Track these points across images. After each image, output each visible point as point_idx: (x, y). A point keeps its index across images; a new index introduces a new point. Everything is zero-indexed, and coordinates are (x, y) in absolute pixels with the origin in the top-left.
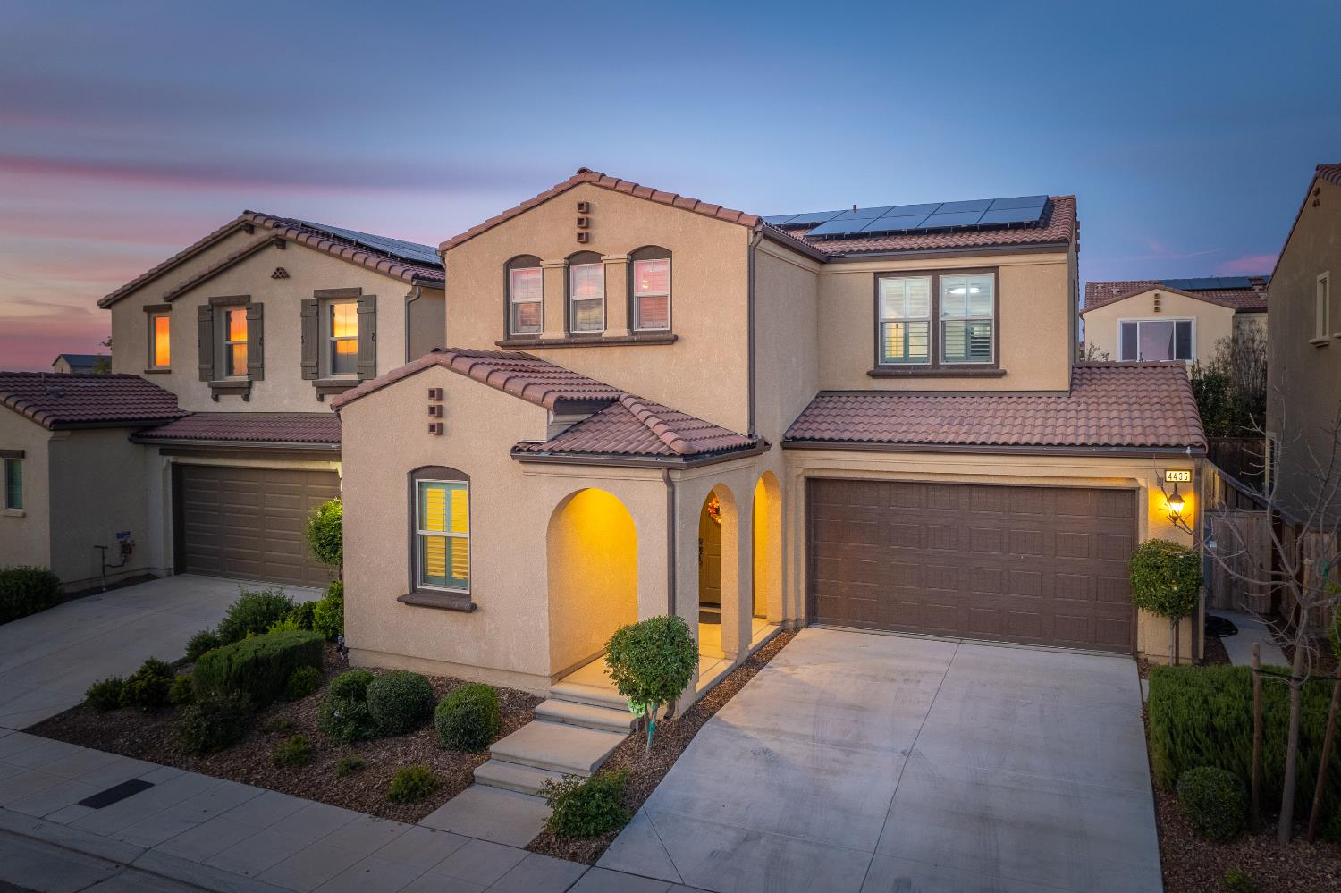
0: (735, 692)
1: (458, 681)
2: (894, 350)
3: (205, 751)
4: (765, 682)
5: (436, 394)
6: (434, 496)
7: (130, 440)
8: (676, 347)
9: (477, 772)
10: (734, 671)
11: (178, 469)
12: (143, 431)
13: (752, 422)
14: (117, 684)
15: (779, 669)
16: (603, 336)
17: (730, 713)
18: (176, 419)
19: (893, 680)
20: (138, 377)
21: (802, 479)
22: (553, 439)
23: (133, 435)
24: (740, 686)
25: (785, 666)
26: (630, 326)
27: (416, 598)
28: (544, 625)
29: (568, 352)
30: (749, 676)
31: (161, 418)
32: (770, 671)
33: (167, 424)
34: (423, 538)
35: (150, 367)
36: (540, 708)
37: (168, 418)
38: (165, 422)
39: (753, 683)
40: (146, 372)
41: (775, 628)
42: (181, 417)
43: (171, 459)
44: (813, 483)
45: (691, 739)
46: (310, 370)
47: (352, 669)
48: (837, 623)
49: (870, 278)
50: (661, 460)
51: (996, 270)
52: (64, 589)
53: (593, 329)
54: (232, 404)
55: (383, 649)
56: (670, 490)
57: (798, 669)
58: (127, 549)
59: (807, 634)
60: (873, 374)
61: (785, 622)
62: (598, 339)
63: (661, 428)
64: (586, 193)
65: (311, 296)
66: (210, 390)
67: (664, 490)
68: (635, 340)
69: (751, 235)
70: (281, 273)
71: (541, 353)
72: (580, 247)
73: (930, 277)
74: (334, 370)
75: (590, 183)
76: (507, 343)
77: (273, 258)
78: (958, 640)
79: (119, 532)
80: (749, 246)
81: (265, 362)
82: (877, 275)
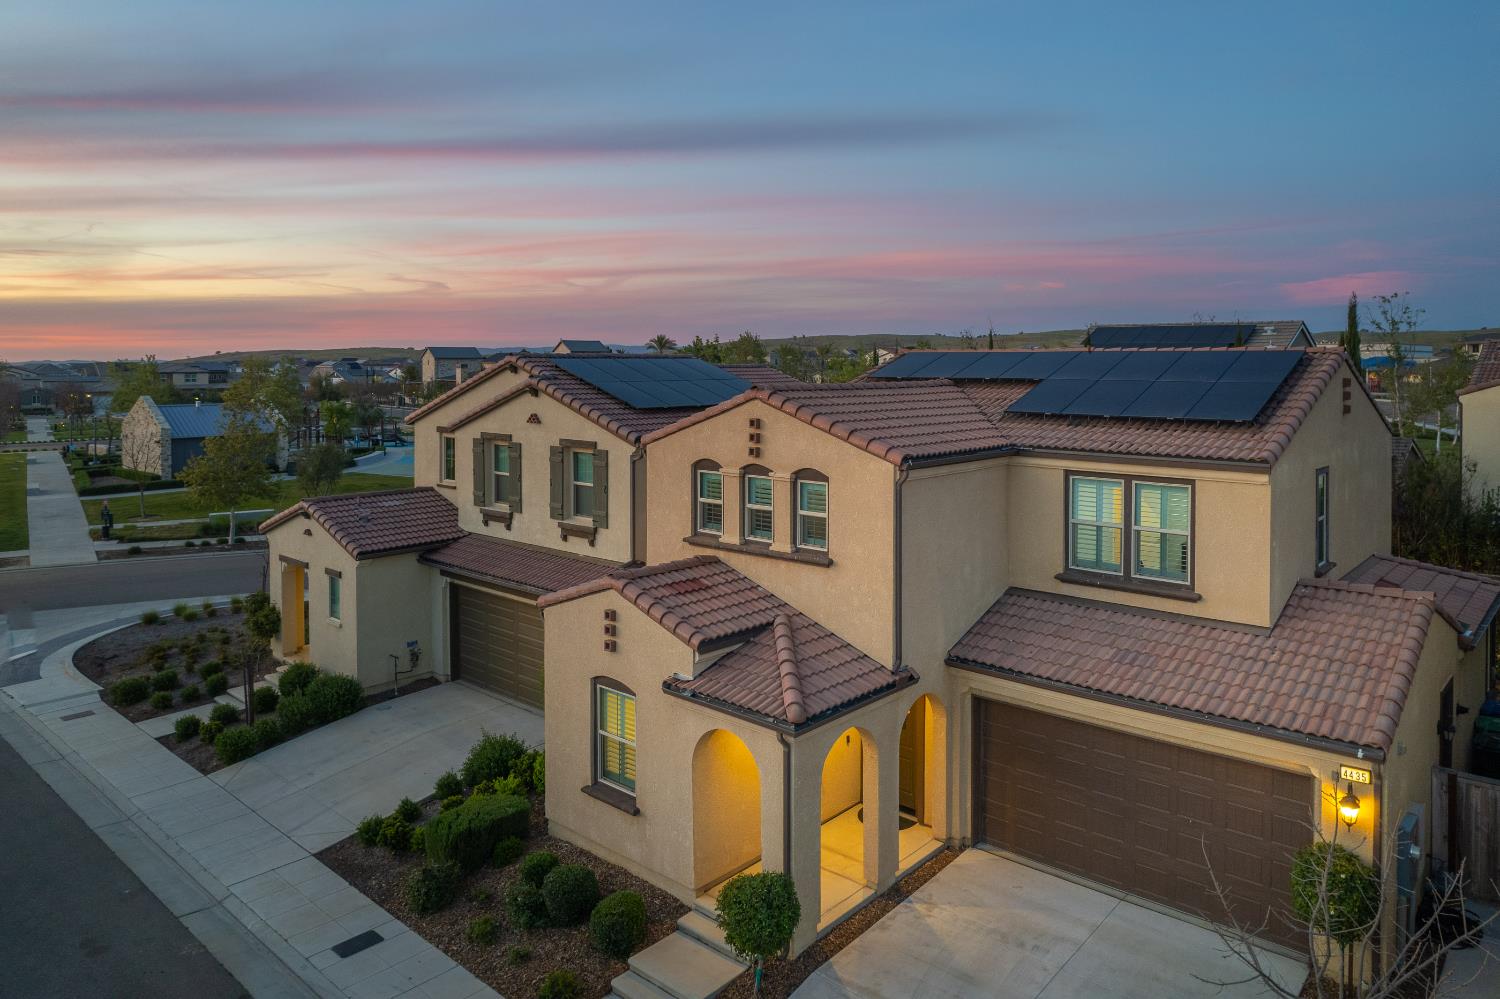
0: (861, 931)
1: (626, 873)
3: (424, 911)
4: (899, 918)
5: (611, 616)
6: (612, 698)
7: (418, 561)
8: (831, 571)
9: (615, 983)
10: (871, 903)
11: (454, 588)
12: (427, 553)
13: (898, 655)
14: (379, 822)
15: (918, 906)
16: (771, 548)
17: (844, 963)
18: (455, 540)
19: (1022, 945)
20: (432, 489)
21: (968, 697)
22: (700, 675)
23: (421, 557)
24: (869, 925)
25: (926, 903)
26: (794, 541)
27: (595, 790)
28: (689, 843)
29: (743, 557)
30: (885, 911)
31: (443, 541)
32: (907, 907)
33: (447, 546)
34: (604, 738)
35: (441, 480)
36: (683, 921)
37: (448, 540)
38: (445, 544)
39: (883, 922)
40: (438, 485)
41: (939, 844)
42: (459, 538)
43: (449, 580)
45: (797, 986)
46: (557, 512)
47: (550, 838)
48: (1003, 848)
49: (1061, 475)
50: (777, 723)
51: (1192, 482)
52: (366, 694)
53: (762, 537)
54: (497, 530)
55: (573, 828)
56: (786, 750)
57: (936, 910)
58: (415, 657)
59: (969, 857)
60: (1061, 578)
61: (950, 839)
62: (765, 551)
63: (787, 682)
64: (757, 409)
65: (557, 444)
66: (481, 515)
67: (780, 749)
68: (797, 557)
69: (898, 473)
70: (534, 419)
71: (721, 555)
72: (752, 460)
73: (1123, 481)
74: (578, 511)
75: (761, 400)
76: (693, 540)
77: (527, 405)
78: (1121, 894)
79: (409, 641)
80: (896, 483)
81: (524, 497)
82: (1068, 473)
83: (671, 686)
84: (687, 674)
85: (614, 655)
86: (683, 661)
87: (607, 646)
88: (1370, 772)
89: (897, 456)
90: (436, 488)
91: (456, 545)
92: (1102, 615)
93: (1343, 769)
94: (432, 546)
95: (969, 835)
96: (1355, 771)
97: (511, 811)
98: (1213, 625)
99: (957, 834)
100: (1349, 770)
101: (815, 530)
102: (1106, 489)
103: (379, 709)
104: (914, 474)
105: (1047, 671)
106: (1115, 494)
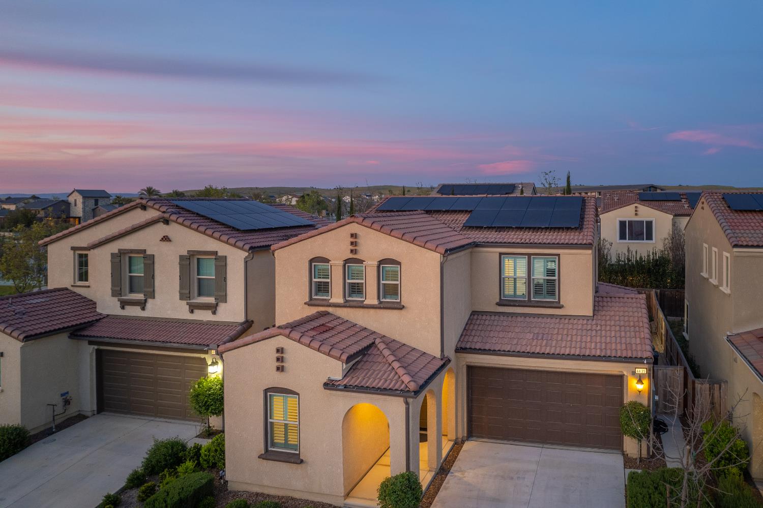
0: (436, 493)
1: (292, 499)
2: (509, 290)
4: (450, 481)
5: (280, 350)
6: (278, 401)
7: (69, 337)
8: (403, 312)
10: (434, 478)
11: (99, 353)
12: (76, 332)
13: (442, 351)
15: (456, 474)
16: (364, 303)
18: (97, 321)
19: (512, 478)
20: (67, 289)
21: (465, 366)
22: (345, 376)
23: (71, 334)
25: (459, 471)
26: (379, 298)
27: (267, 455)
28: (340, 471)
29: (345, 310)
30: (442, 480)
31: (89, 322)
32: (452, 476)
33: (92, 325)
34: (272, 423)
35: (75, 283)
37: (93, 321)
38: (90, 324)
39: (445, 486)
40: (72, 286)
41: (452, 443)
42: (100, 319)
43: (96, 347)
44: (471, 369)
46: (185, 295)
47: (230, 492)
48: (483, 437)
49: (498, 255)
50: (403, 393)
51: (559, 255)
52: (32, 433)
53: (358, 297)
54: (133, 311)
55: (250, 482)
56: (407, 406)
57: (466, 473)
58: (67, 402)
59: (468, 446)
60: (499, 304)
61: (457, 439)
62: (362, 305)
63: (401, 371)
64: (355, 228)
65: (185, 253)
66: (119, 302)
67: (404, 406)
68: (381, 306)
69: (442, 257)
70: (166, 239)
71: (330, 310)
72: (351, 256)
73: (527, 256)
74: (200, 294)
75: (357, 223)
76: (311, 303)
77: (161, 230)
78: (541, 446)
79: (62, 393)
80: (441, 263)
81: (156, 288)
82: (501, 254)
83: (330, 385)
84: (338, 375)
85: (283, 373)
86: (335, 369)
87: (278, 369)
88: (646, 368)
89: (442, 249)
90: (71, 289)
91: (99, 324)
92: (519, 319)
93: (637, 369)
94: (82, 326)
95: (466, 435)
96: (641, 369)
97: (204, 481)
98: (570, 318)
99: (460, 436)
100: (639, 369)
101: (393, 290)
102: (518, 261)
103: (44, 443)
104: (450, 257)
105: (507, 348)
106: (522, 263)
